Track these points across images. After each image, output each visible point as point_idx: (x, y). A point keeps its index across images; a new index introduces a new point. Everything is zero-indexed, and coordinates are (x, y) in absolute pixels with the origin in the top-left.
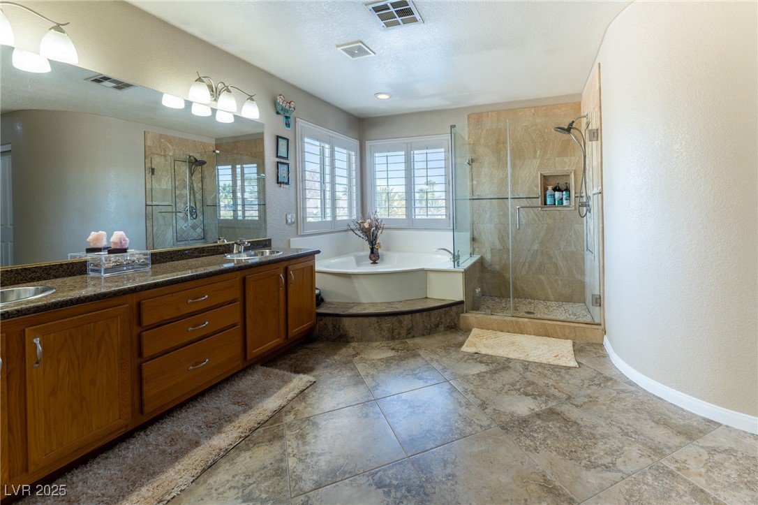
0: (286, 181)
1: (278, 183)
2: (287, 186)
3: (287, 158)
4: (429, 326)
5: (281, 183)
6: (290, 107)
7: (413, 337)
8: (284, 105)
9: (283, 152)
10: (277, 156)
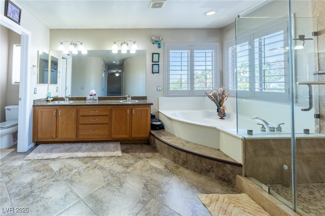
0: (157, 71)
1: (153, 73)
2: (158, 74)
3: (158, 62)
4: (200, 168)
5: (154, 73)
6: (159, 39)
7: (187, 168)
8: (156, 39)
9: (156, 59)
10: (153, 62)
